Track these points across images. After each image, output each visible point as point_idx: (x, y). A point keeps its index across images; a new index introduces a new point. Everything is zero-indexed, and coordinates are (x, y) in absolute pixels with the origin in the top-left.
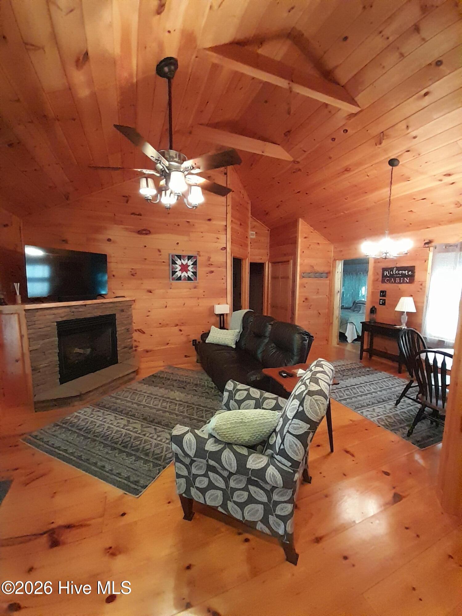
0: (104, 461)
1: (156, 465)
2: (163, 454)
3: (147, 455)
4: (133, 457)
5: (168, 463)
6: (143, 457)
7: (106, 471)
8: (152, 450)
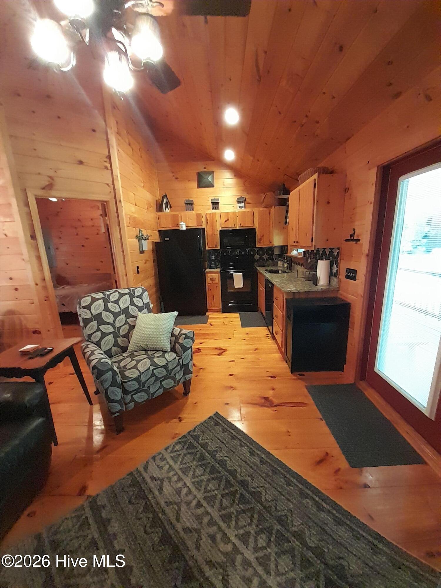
0: (253, 463)
1: (196, 438)
2: (184, 451)
3: (202, 458)
4: (219, 459)
5: (184, 436)
6: (207, 454)
7: (247, 446)
8: (195, 463)
